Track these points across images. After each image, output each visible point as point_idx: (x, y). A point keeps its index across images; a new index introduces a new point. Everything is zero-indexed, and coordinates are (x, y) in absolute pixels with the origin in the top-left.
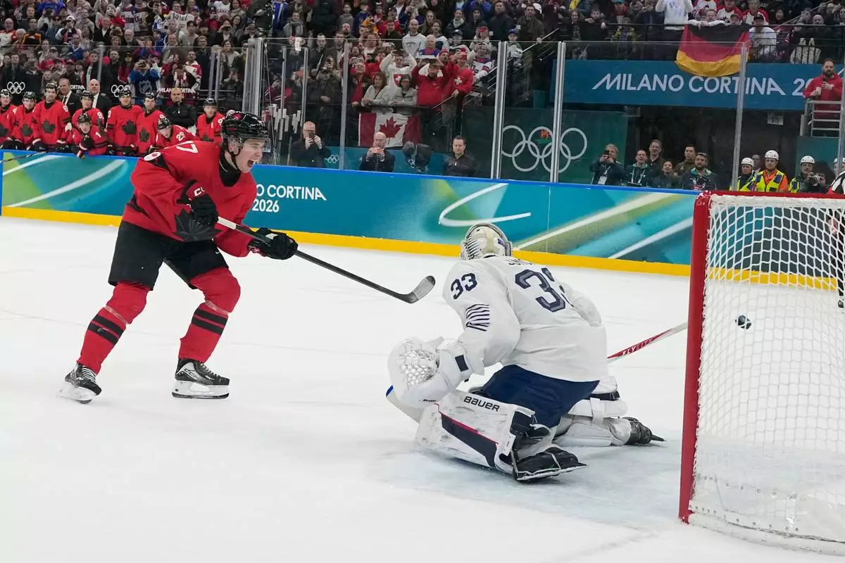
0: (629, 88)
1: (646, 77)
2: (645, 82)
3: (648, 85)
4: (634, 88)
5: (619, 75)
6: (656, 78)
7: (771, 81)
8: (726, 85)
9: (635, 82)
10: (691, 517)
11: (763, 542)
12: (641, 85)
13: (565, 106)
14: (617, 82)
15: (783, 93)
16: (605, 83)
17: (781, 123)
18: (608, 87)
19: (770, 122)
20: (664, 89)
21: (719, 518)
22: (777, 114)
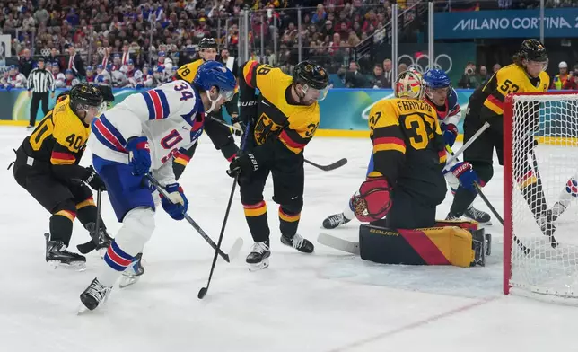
0: (476, 28)
1: (485, 21)
2: (485, 24)
3: (487, 25)
4: (479, 28)
5: (469, 21)
6: (492, 21)
7: (562, 19)
8: (535, 23)
9: (479, 24)
10: (510, 290)
11: (553, 302)
12: (483, 25)
13: (436, 41)
14: (467, 24)
15: (569, 26)
16: (461, 26)
17: (569, 45)
18: (463, 28)
19: (563, 45)
20: (497, 27)
21: (527, 289)
22: (567, 39)
